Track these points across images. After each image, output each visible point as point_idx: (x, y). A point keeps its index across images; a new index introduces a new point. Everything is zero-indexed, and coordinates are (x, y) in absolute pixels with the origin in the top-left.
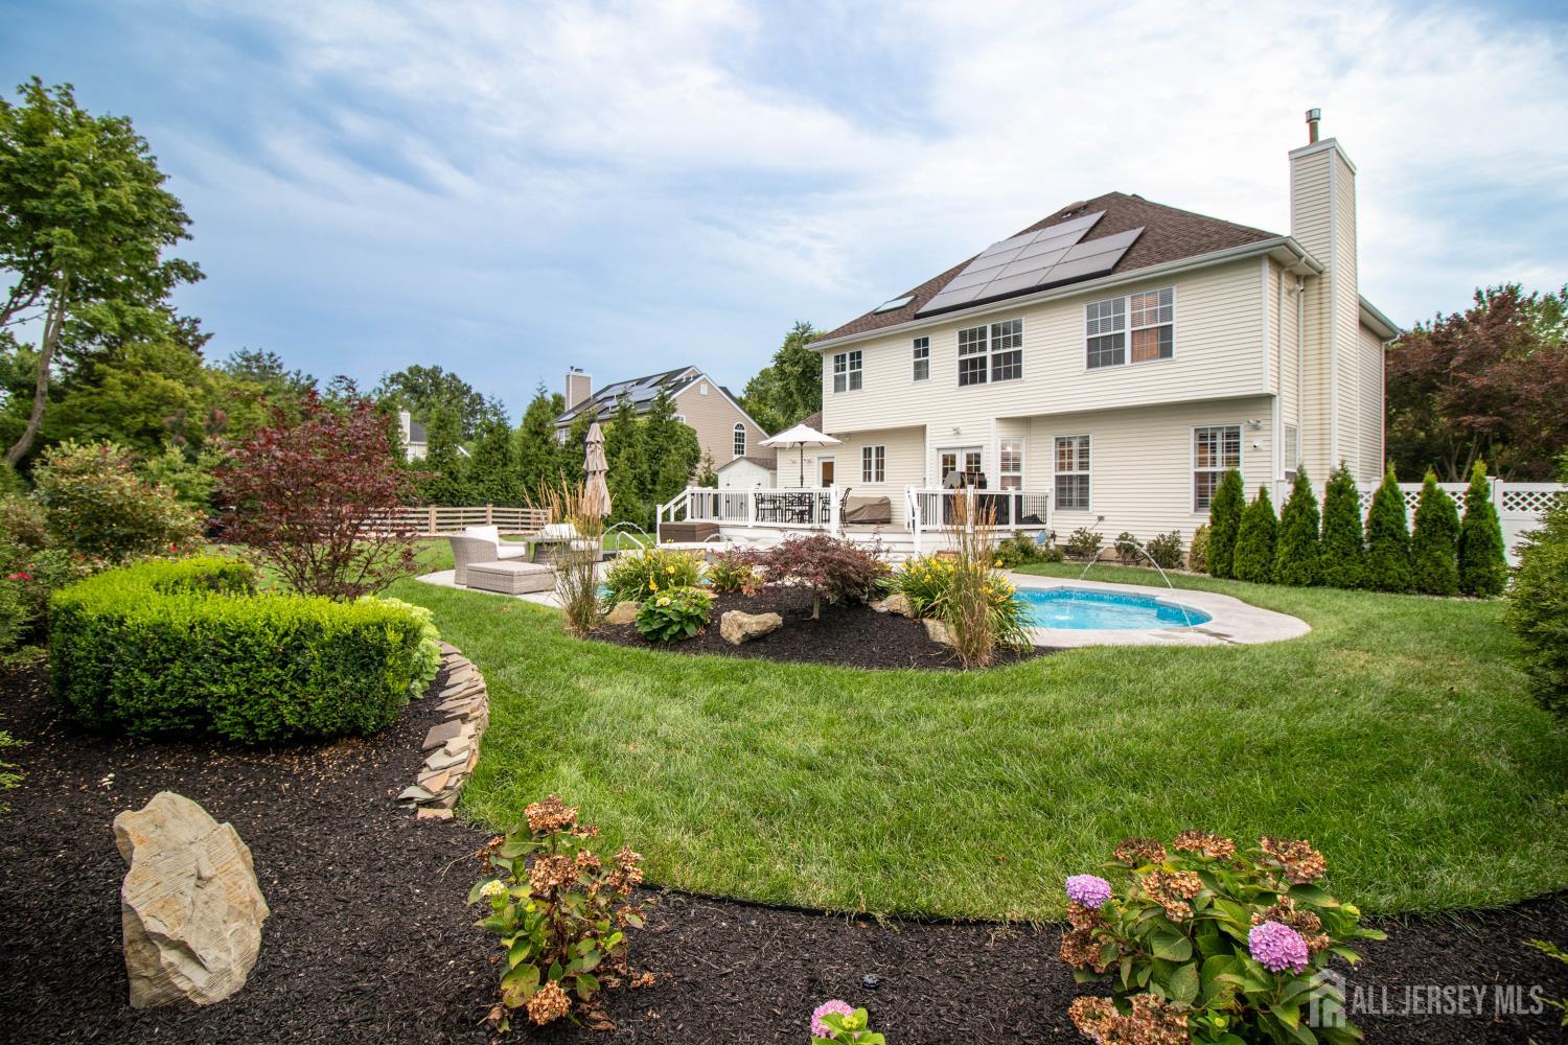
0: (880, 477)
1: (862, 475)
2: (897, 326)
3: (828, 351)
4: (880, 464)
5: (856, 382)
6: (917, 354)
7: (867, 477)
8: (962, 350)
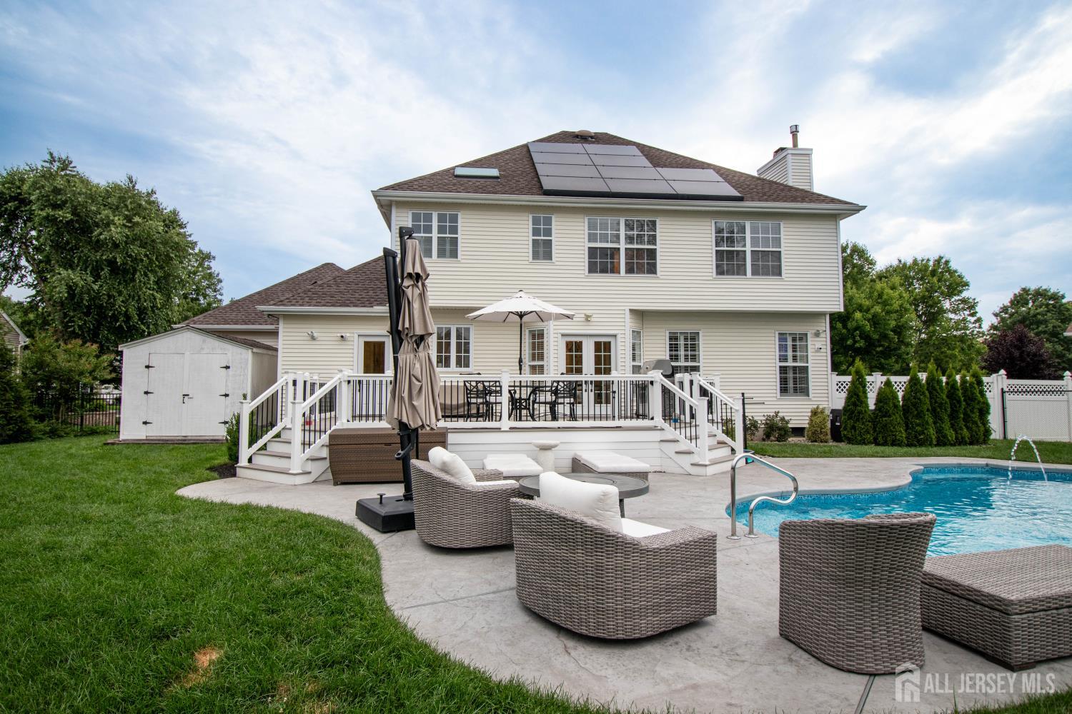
0: (464, 362)
3: (402, 204)
4: (464, 350)
6: (536, 232)
8: (592, 238)
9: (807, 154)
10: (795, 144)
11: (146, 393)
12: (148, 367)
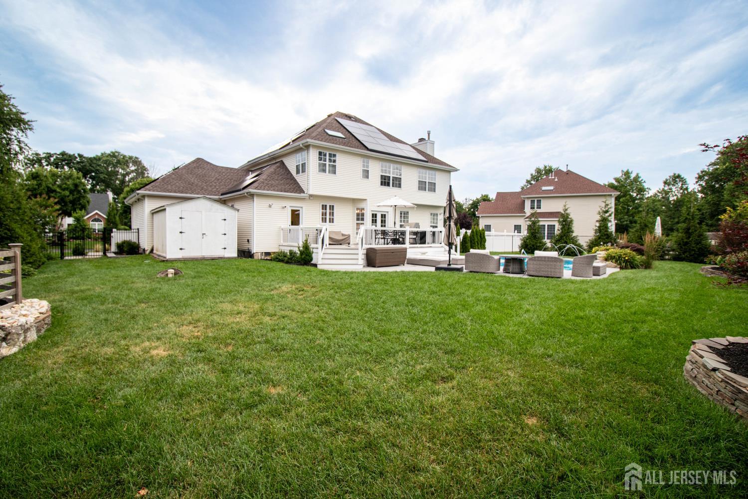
0: (332, 221)
1: (321, 219)
2: (354, 149)
3: (315, 147)
4: (332, 214)
5: (333, 171)
6: (364, 166)
7: (324, 220)
8: (382, 171)
9: (433, 143)
10: (429, 138)
11: (181, 232)
12: (181, 218)
